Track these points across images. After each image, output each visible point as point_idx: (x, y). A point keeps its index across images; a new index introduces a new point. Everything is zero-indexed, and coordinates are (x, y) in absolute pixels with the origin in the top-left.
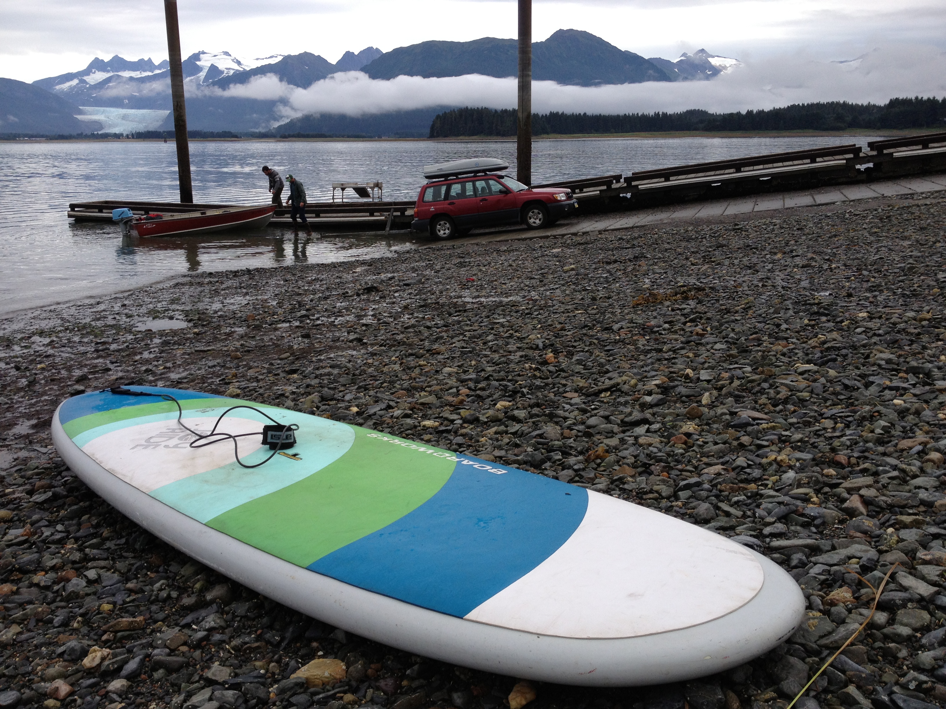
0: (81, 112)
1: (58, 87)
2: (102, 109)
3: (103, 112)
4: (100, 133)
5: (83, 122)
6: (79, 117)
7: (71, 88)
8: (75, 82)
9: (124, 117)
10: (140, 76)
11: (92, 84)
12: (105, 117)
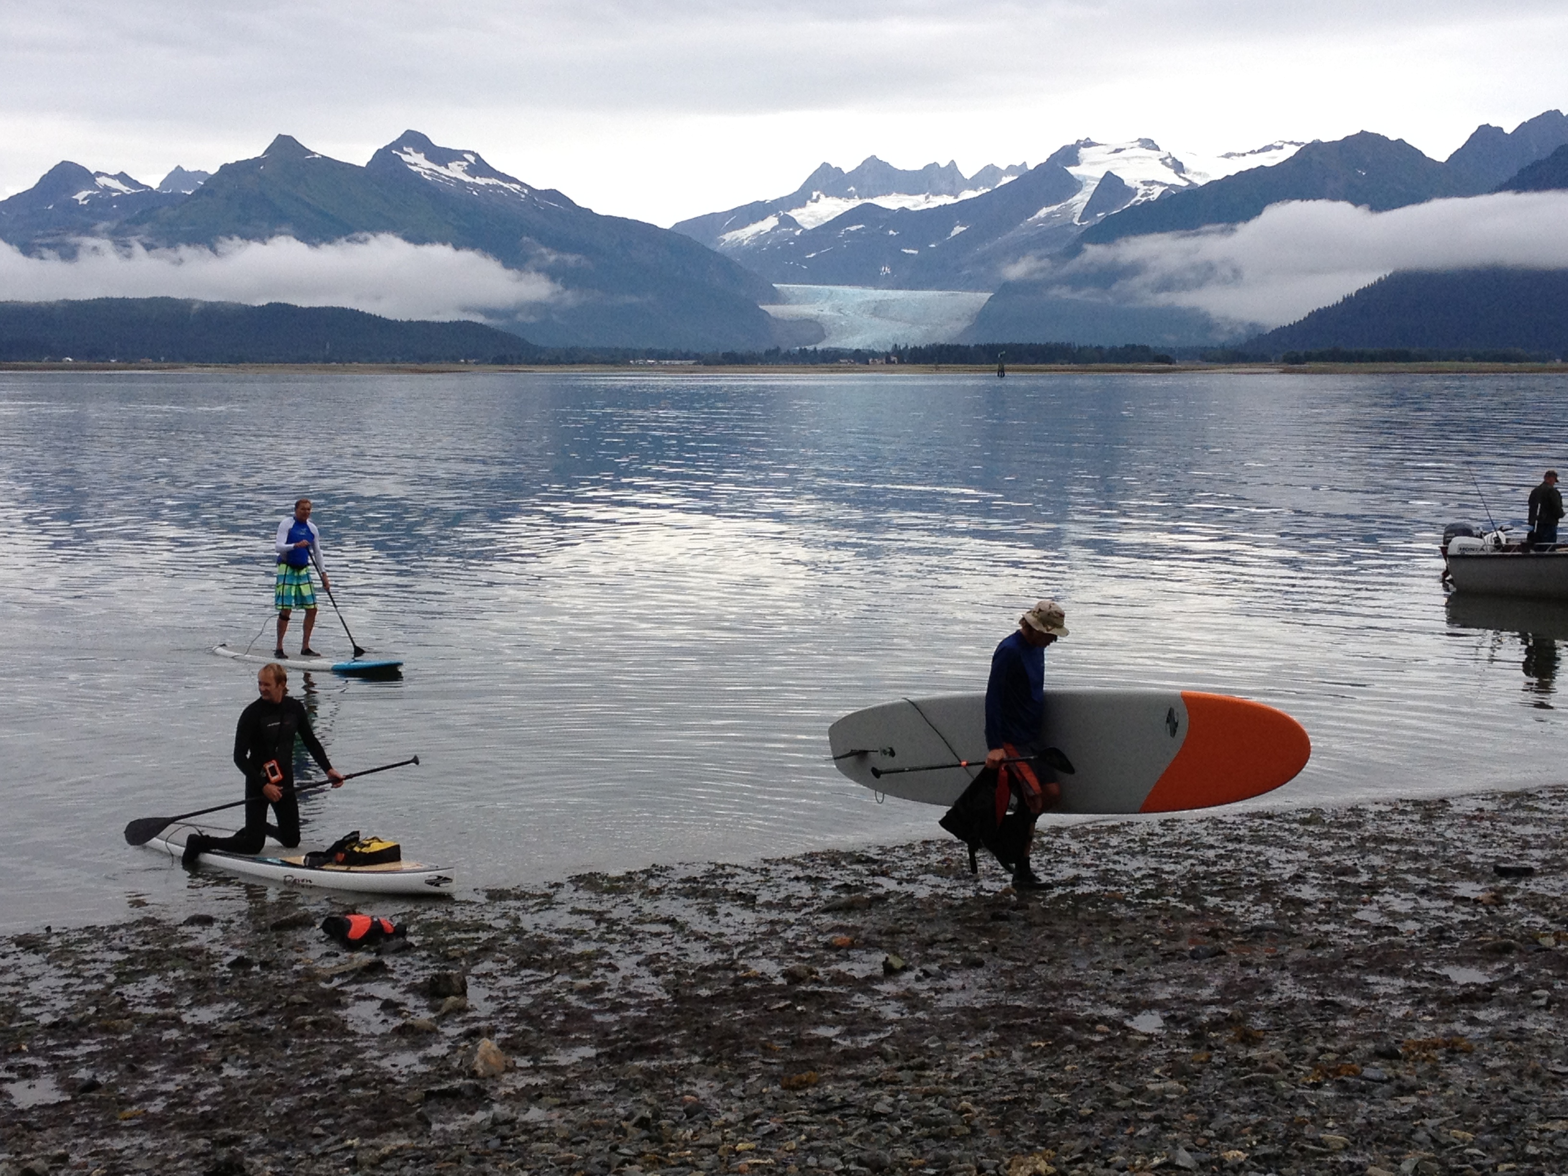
0: (776, 298)
1: (728, 237)
3: (830, 296)
4: (820, 347)
5: (779, 320)
7: (759, 237)
8: (771, 222)
9: (878, 310)
10: (924, 207)
11: (809, 227)
12: (833, 308)
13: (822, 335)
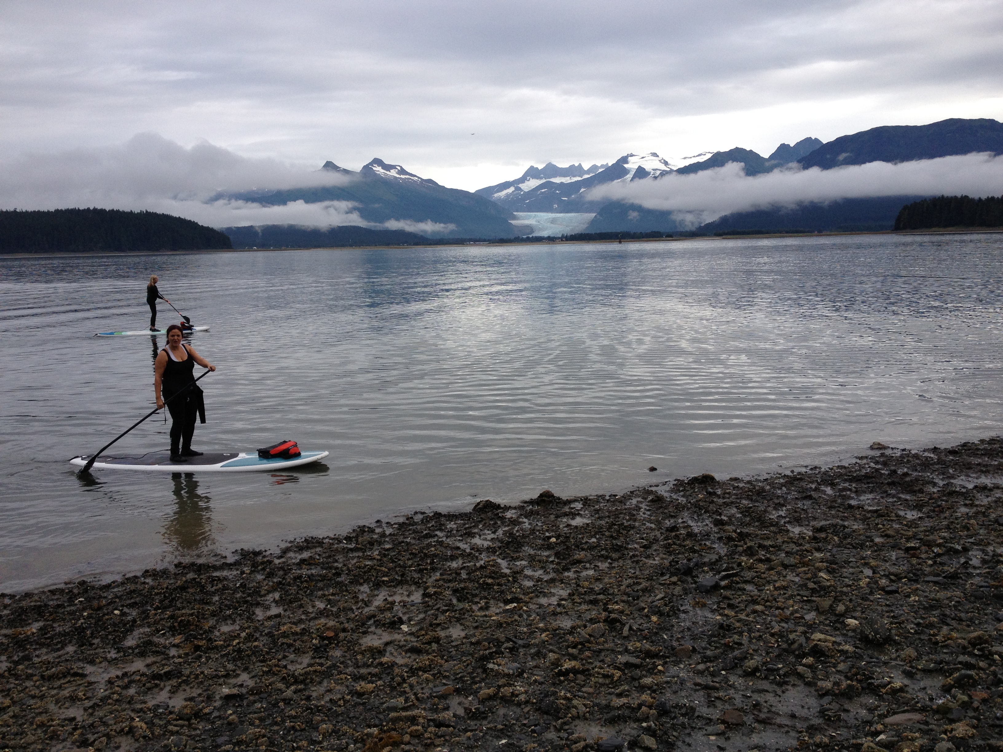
0: (515, 218)
1: (496, 195)
2: (533, 214)
3: (535, 216)
4: (531, 236)
5: (515, 226)
6: (513, 222)
7: (508, 195)
8: (512, 189)
10: (570, 181)
11: (526, 191)
12: (536, 221)
13: (532, 231)
